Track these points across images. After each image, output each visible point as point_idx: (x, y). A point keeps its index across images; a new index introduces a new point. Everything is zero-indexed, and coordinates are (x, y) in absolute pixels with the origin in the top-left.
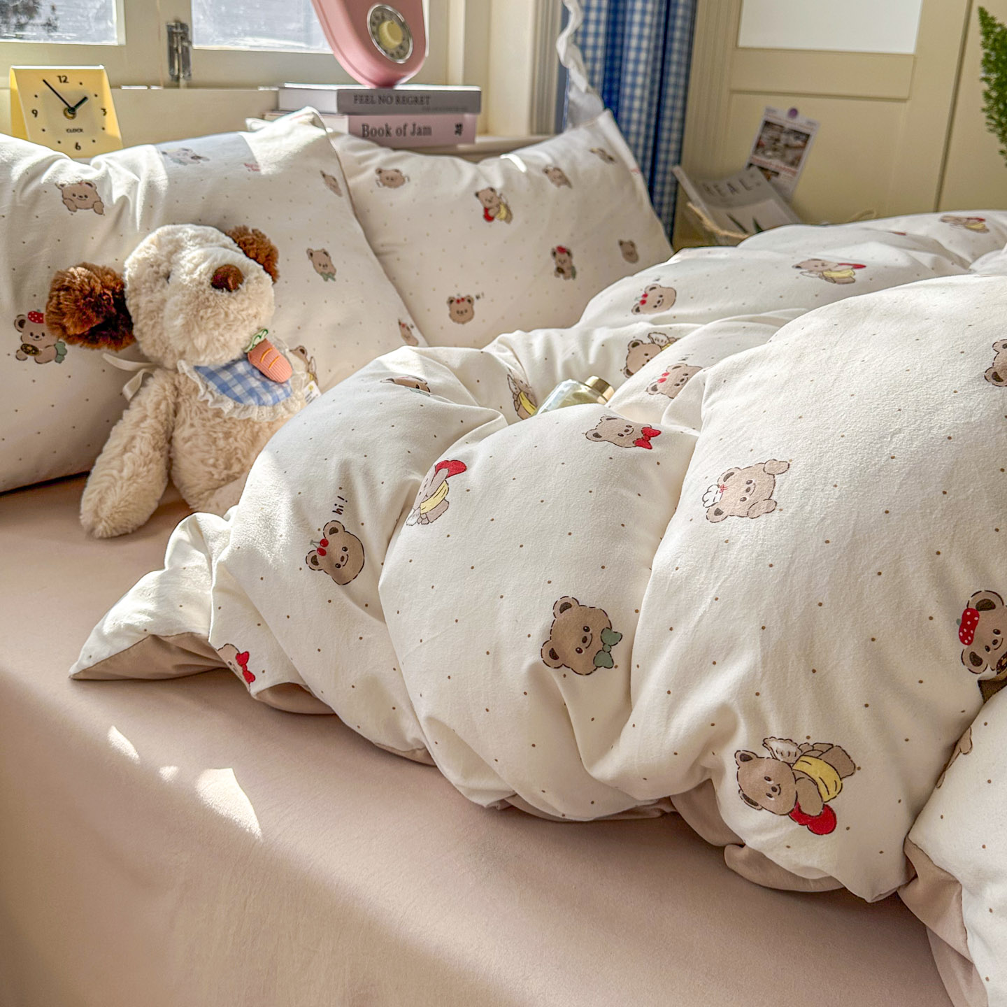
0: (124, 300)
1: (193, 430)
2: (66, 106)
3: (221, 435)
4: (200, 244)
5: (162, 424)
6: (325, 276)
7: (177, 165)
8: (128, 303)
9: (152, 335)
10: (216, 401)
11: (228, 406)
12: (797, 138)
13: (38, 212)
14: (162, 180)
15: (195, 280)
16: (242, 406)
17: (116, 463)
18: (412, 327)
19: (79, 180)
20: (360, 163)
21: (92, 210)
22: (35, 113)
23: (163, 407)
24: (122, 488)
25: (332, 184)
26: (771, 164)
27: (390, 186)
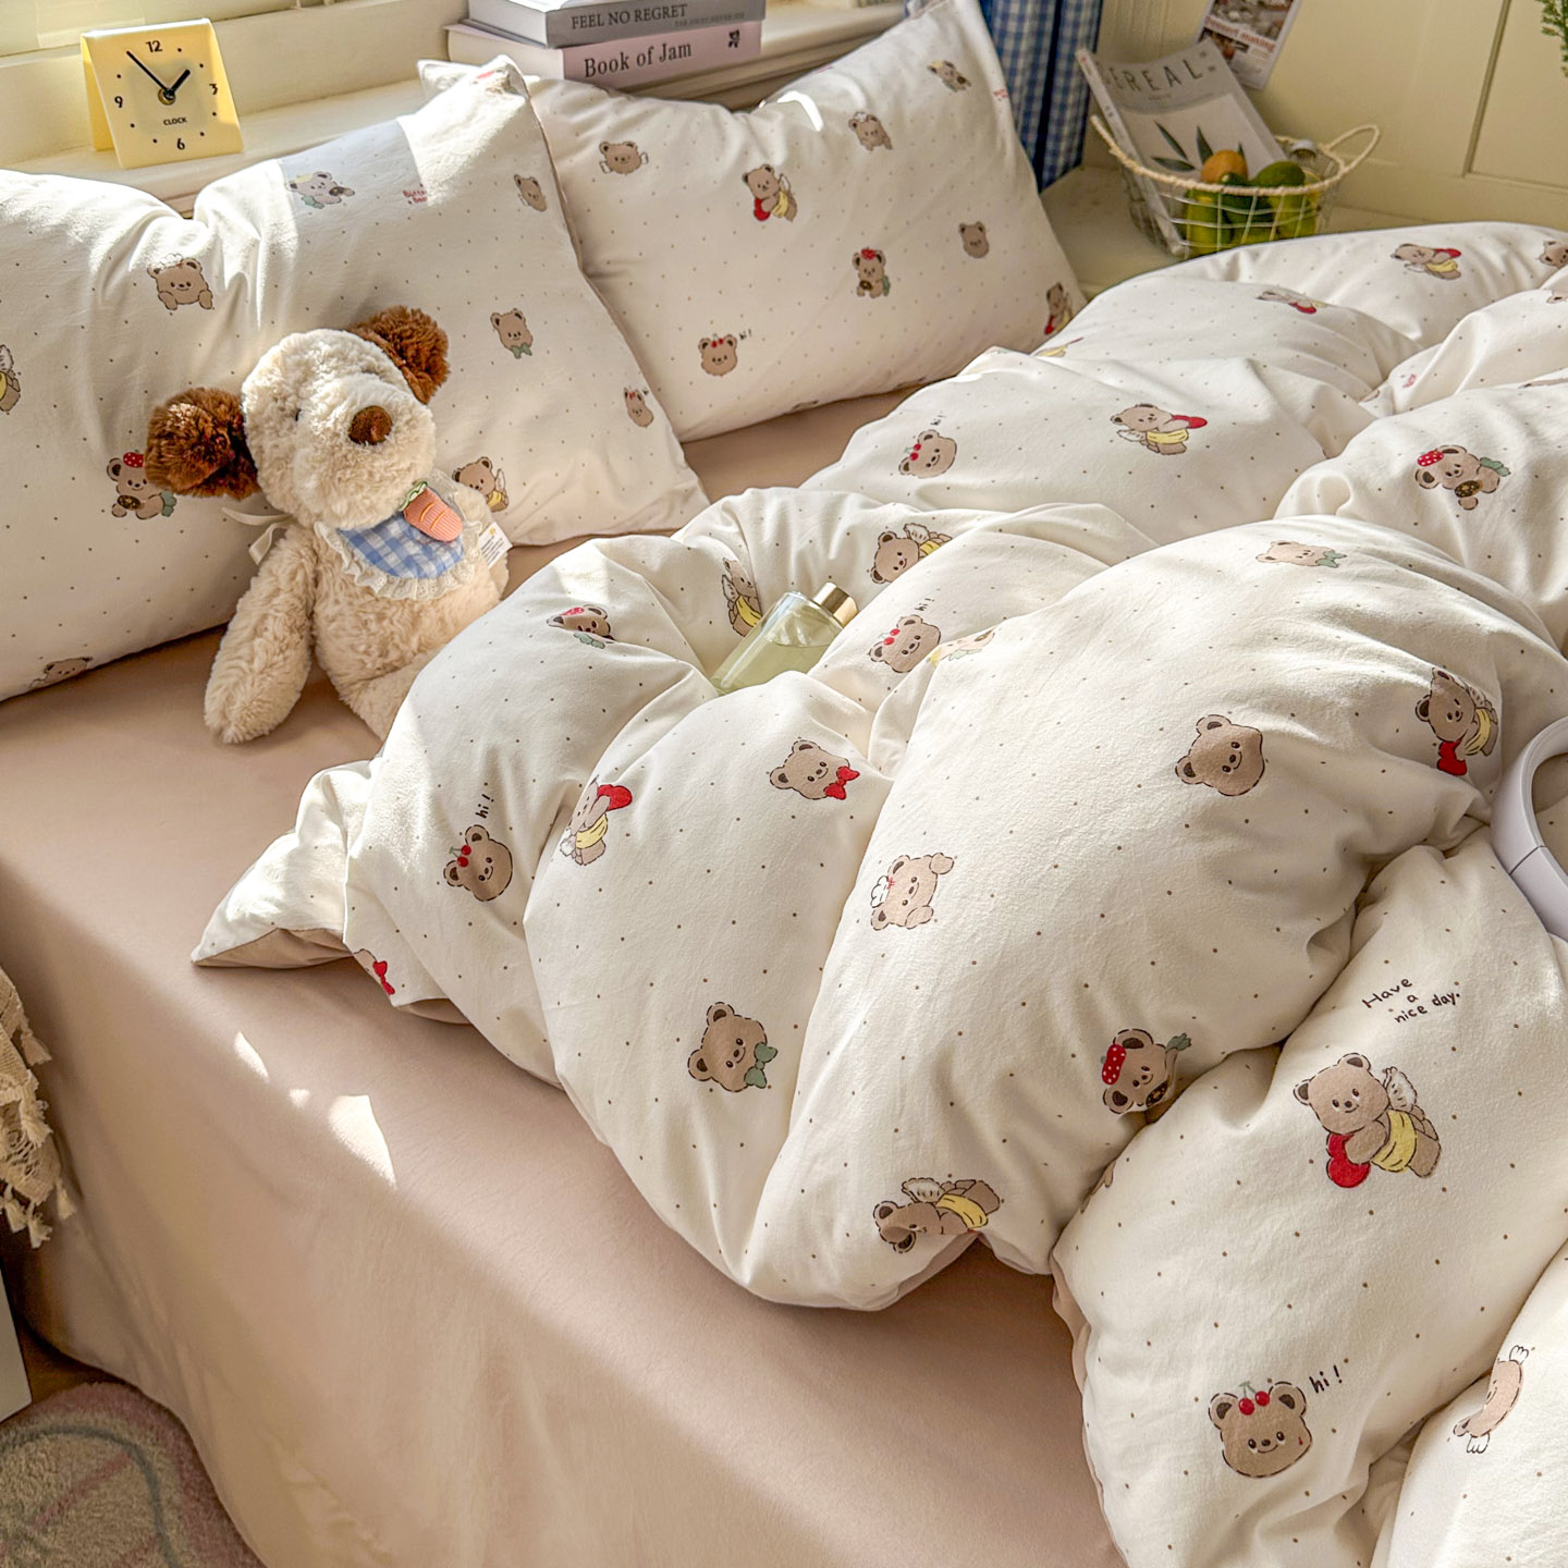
0: (245, 437)
1: (337, 608)
2: (160, 88)
3: (372, 617)
4: (335, 368)
5: (300, 598)
6: (517, 351)
7: (311, 209)
8: (249, 443)
9: (281, 488)
10: (365, 575)
11: (379, 582)
13: (126, 316)
14: (290, 239)
15: (329, 429)
16: (397, 580)
17: (244, 651)
18: (646, 393)
19: (179, 258)
20: (577, 135)
21: (197, 303)
22: (119, 101)
23: (299, 578)
24: (253, 684)
25: (529, 190)
26: (1236, 31)
27: (620, 172)
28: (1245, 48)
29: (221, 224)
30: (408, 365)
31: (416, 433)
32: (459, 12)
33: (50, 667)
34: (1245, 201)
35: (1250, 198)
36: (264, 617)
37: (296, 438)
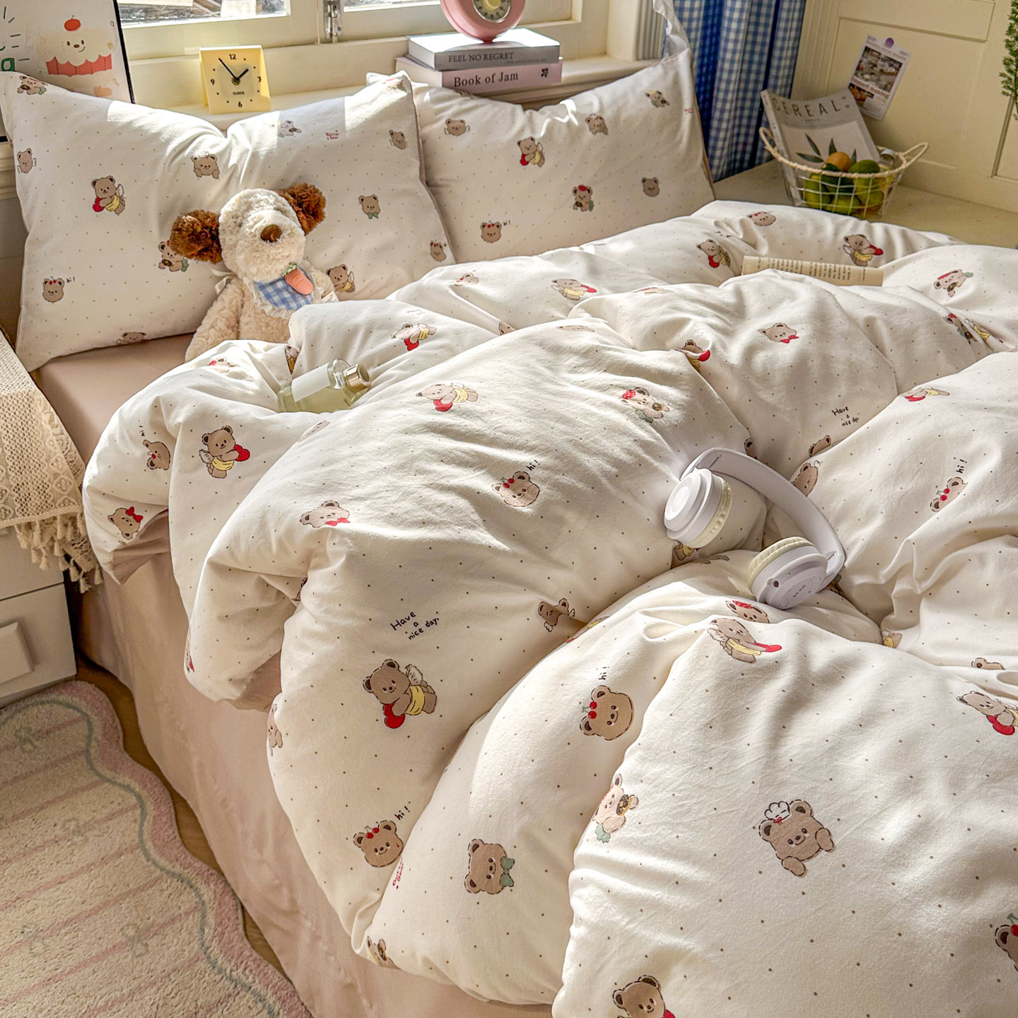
2: (233, 76)
9: (231, 259)
11: (268, 308)
12: (891, 65)
13: (178, 178)
14: (264, 151)
15: (253, 232)
16: (277, 308)
18: (445, 246)
19: (208, 154)
20: (436, 114)
21: (212, 175)
22: (213, 81)
25: (398, 140)
26: (868, 86)
27: (454, 135)
28: (872, 96)
29: (234, 141)
30: (303, 211)
31: (293, 240)
32: (404, 53)
33: (125, 335)
34: (835, 180)
35: (838, 178)
36: (217, 319)
37: (239, 236)
